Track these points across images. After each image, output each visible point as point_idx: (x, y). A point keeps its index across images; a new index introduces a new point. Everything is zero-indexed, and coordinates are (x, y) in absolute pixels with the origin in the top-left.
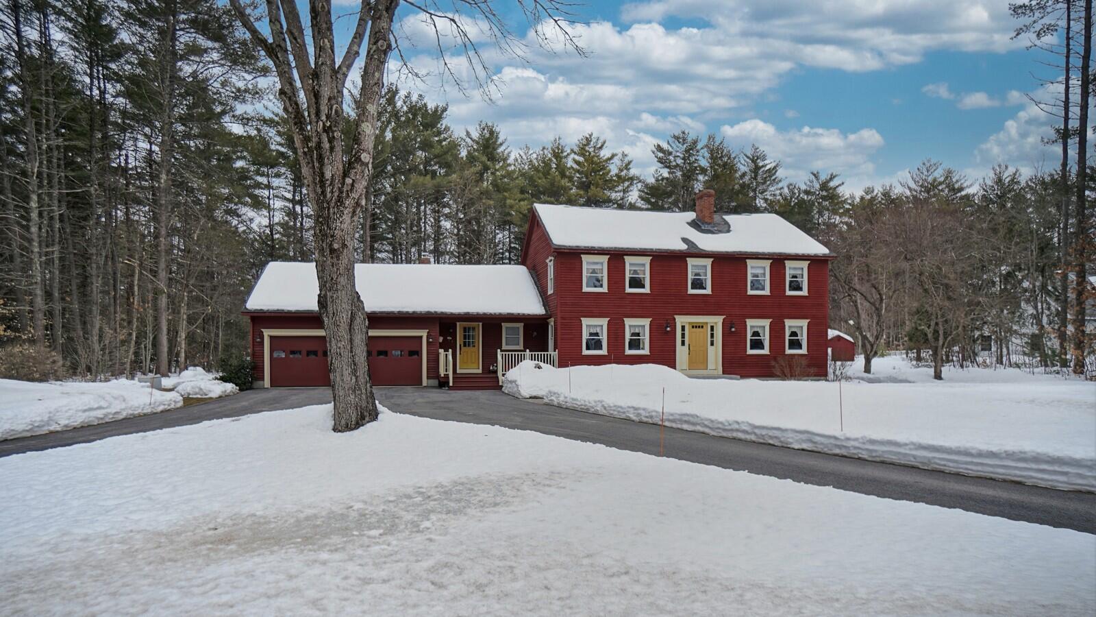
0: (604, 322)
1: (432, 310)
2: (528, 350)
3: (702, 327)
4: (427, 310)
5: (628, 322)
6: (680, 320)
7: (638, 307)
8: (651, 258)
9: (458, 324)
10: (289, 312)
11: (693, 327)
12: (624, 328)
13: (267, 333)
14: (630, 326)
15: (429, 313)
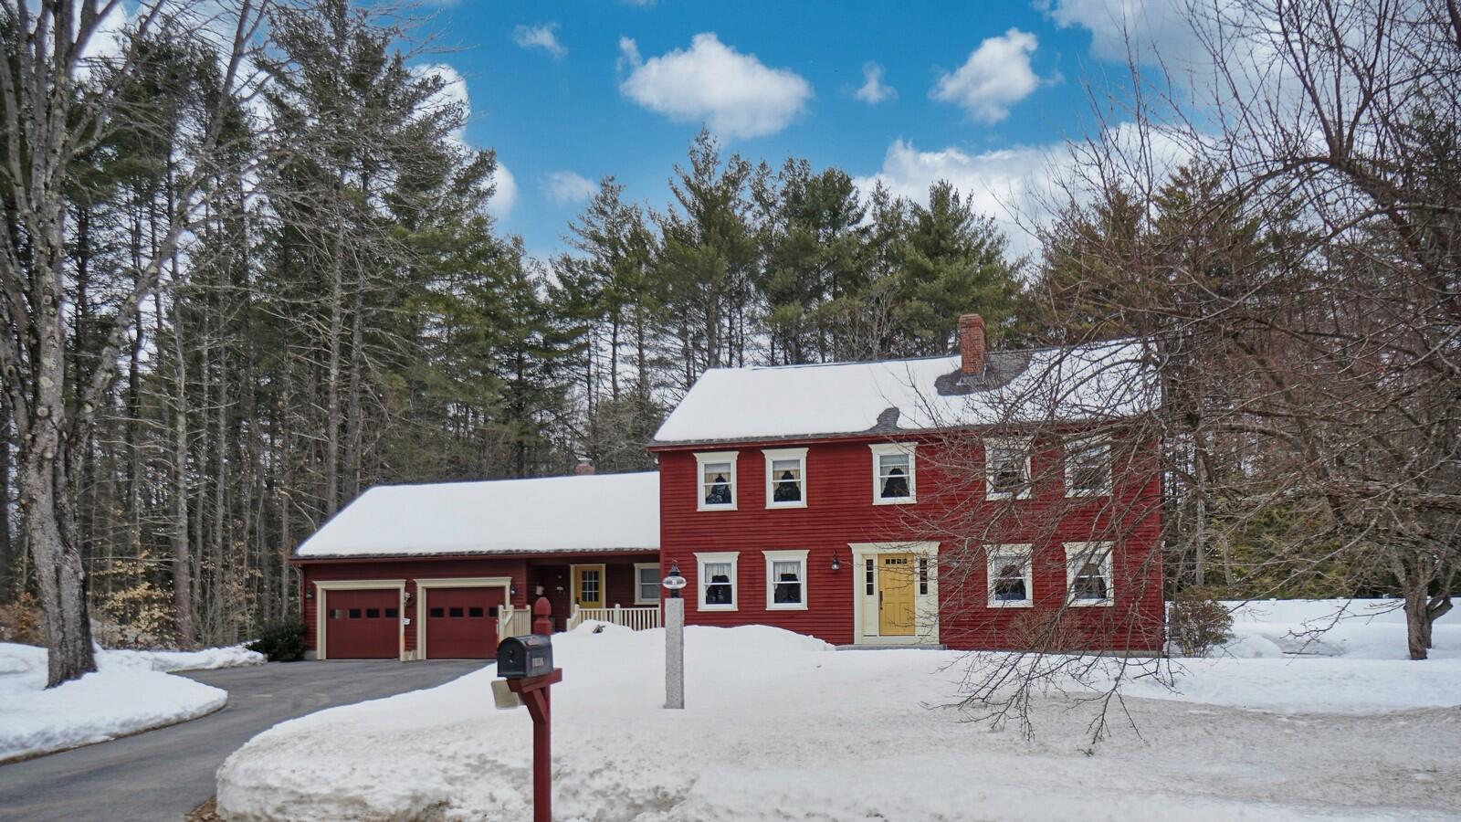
0: (731, 558)
1: (514, 548)
2: (617, 605)
3: (905, 562)
4: (507, 548)
5: (771, 557)
6: (861, 552)
7: (786, 531)
8: (807, 449)
9: (572, 566)
10: (342, 558)
11: (888, 562)
12: (765, 567)
13: (322, 586)
14: (775, 564)
15: (508, 552)
